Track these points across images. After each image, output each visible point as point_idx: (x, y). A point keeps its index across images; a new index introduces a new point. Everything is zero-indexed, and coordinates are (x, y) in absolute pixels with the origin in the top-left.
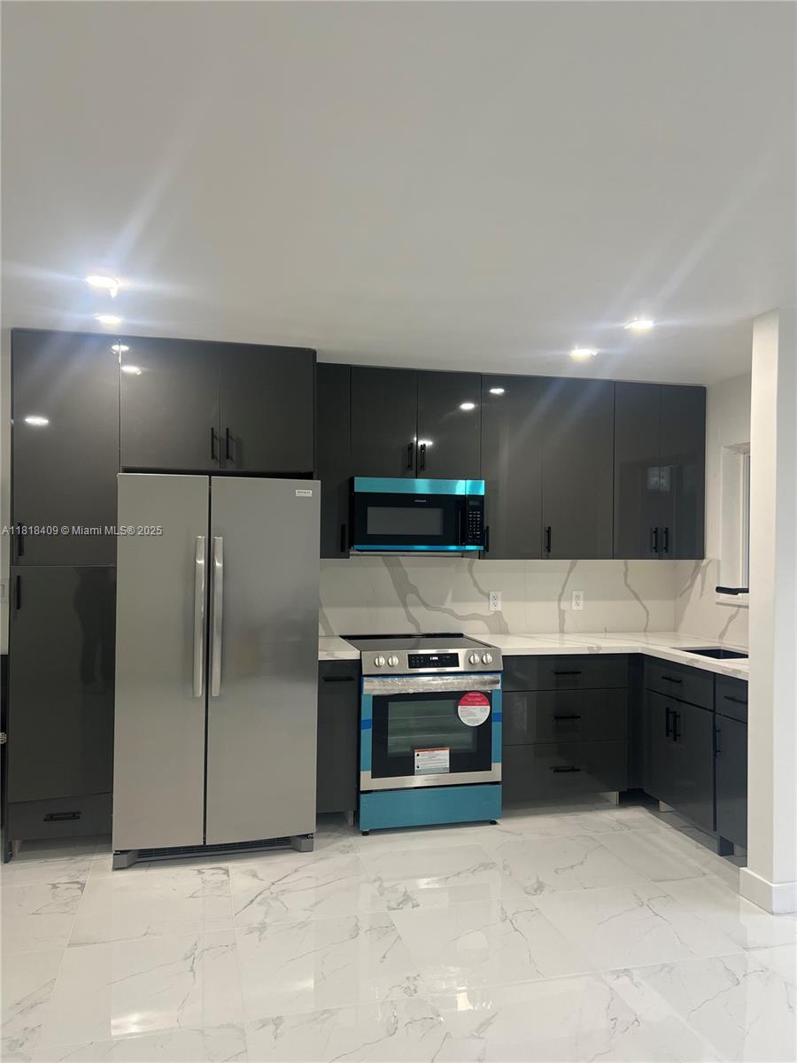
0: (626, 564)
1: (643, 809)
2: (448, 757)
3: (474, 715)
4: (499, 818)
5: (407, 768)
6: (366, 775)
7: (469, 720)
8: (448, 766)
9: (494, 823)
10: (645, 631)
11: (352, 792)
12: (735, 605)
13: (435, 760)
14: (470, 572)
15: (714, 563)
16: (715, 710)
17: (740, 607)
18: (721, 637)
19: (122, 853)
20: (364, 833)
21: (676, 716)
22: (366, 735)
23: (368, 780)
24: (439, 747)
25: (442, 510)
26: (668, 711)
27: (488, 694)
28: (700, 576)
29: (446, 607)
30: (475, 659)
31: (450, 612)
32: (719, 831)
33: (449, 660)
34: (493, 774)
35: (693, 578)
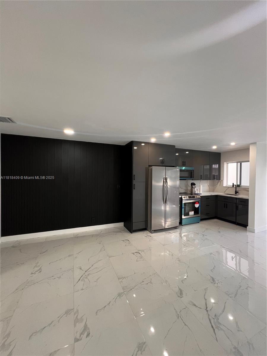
0: (207, 181)
1: (216, 219)
2: (194, 213)
3: (197, 206)
5: (188, 215)
6: (183, 216)
9: (199, 223)
11: (181, 219)
12: (227, 187)
13: (192, 213)
14: (187, 182)
15: (223, 180)
16: (236, 203)
17: (229, 187)
18: (224, 192)
19: (153, 230)
20: (182, 225)
21: (227, 204)
22: (183, 209)
23: (183, 217)
24: (192, 211)
25: (188, 172)
26: (225, 204)
27: (199, 202)
28: (219, 183)
29: (184, 188)
30: (197, 197)
31: (184, 189)
32: (237, 222)
33: (194, 197)
34: (199, 215)
35: (218, 183)
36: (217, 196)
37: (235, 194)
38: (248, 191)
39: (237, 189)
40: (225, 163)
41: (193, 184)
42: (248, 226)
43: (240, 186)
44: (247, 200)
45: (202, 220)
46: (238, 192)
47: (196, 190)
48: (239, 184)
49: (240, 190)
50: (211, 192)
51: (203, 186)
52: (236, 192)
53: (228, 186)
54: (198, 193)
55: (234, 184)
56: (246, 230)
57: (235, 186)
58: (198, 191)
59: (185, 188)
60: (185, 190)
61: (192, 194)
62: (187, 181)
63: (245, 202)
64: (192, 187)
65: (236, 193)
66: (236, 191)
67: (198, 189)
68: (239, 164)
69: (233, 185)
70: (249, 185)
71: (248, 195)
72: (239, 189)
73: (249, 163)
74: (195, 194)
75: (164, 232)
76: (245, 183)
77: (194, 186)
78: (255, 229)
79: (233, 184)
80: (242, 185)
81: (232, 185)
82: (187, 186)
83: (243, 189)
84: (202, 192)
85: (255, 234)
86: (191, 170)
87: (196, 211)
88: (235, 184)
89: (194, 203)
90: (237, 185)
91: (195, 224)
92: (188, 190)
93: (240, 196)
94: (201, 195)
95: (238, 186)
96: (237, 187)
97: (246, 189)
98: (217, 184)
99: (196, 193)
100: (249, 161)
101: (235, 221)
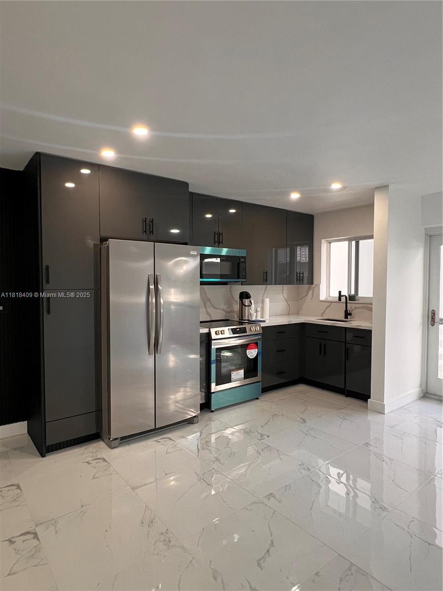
0: (283, 286)
1: (302, 385)
2: (243, 373)
3: (252, 353)
4: (260, 396)
5: (229, 380)
6: (213, 385)
7: (251, 356)
8: (243, 376)
9: (258, 399)
10: (289, 314)
11: (208, 394)
12: (329, 302)
13: (238, 375)
14: (230, 291)
15: (318, 285)
16: (345, 343)
17: (332, 302)
18: (322, 315)
19: (115, 439)
20: (212, 411)
21: (325, 345)
22: (213, 366)
23: (214, 387)
24: (240, 369)
25: (231, 263)
26: (321, 345)
27: (257, 344)
28: (311, 291)
29: (222, 307)
30: (253, 329)
31: (223, 310)
32: (347, 388)
33: (243, 330)
34: (258, 378)
35: (308, 292)
36: (303, 325)
37: (343, 319)
38: (371, 310)
39: (348, 304)
40: (323, 241)
41: (245, 296)
42: (369, 397)
43: (356, 297)
44: (369, 332)
45: (265, 390)
46: (350, 314)
47: (252, 311)
48: (353, 293)
49: (356, 308)
50: (292, 314)
51: (270, 302)
52: (347, 314)
53: (330, 299)
54: (259, 318)
55: (342, 294)
56: (367, 408)
57: (343, 299)
58: (259, 314)
59: (225, 308)
60: (226, 312)
61: (242, 323)
62: (231, 288)
63: (364, 337)
64: (242, 304)
65: (346, 317)
66: (346, 311)
67: (259, 309)
68: (354, 243)
69: (340, 296)
70: (372, 296)
71: (370, 319)
72: (354, 306)
73: (373, 240)
74: (251, 322)
75: (151, 438)
76: (366, 291)
77: (246, 302)
78: (384, 405)
79: (340, 292)
80: (360, 295)
81: (338, 295)
82: (229, 302)
83: (362, 305)
84: (270, 316)
85: (385, 416)
86: (239, 258)
87: (251, 368)
88: (345, 293)
89: (245, 347)
90: (349, 296)
91: (247, 404)
92: (232, 311)
93: (355, 323)
94: (263, 325)
95: (352, 298)
96: (348, 301)
97: (368, 306)
98: (306, 295)
99: (254, 319)
100: (371, 237)
101: (344, 387)
